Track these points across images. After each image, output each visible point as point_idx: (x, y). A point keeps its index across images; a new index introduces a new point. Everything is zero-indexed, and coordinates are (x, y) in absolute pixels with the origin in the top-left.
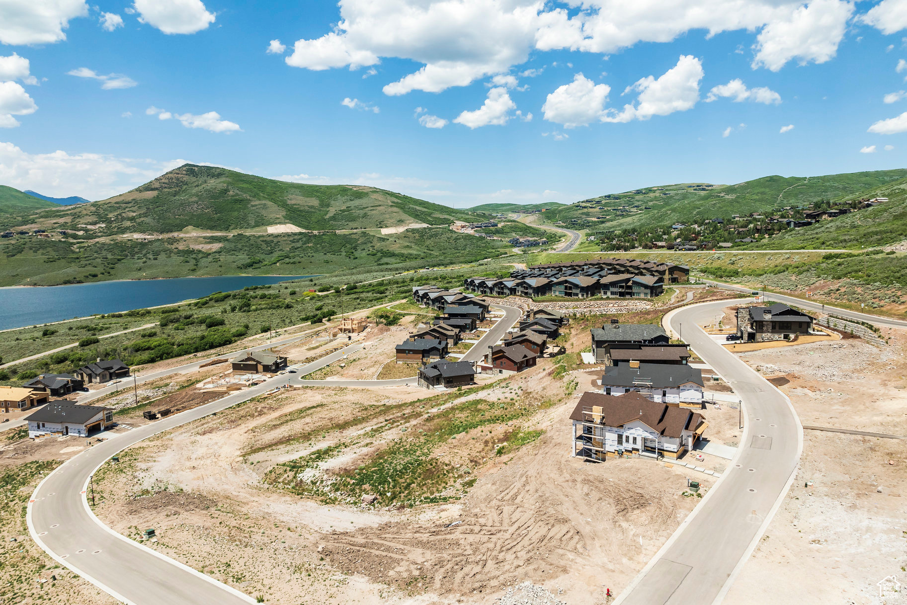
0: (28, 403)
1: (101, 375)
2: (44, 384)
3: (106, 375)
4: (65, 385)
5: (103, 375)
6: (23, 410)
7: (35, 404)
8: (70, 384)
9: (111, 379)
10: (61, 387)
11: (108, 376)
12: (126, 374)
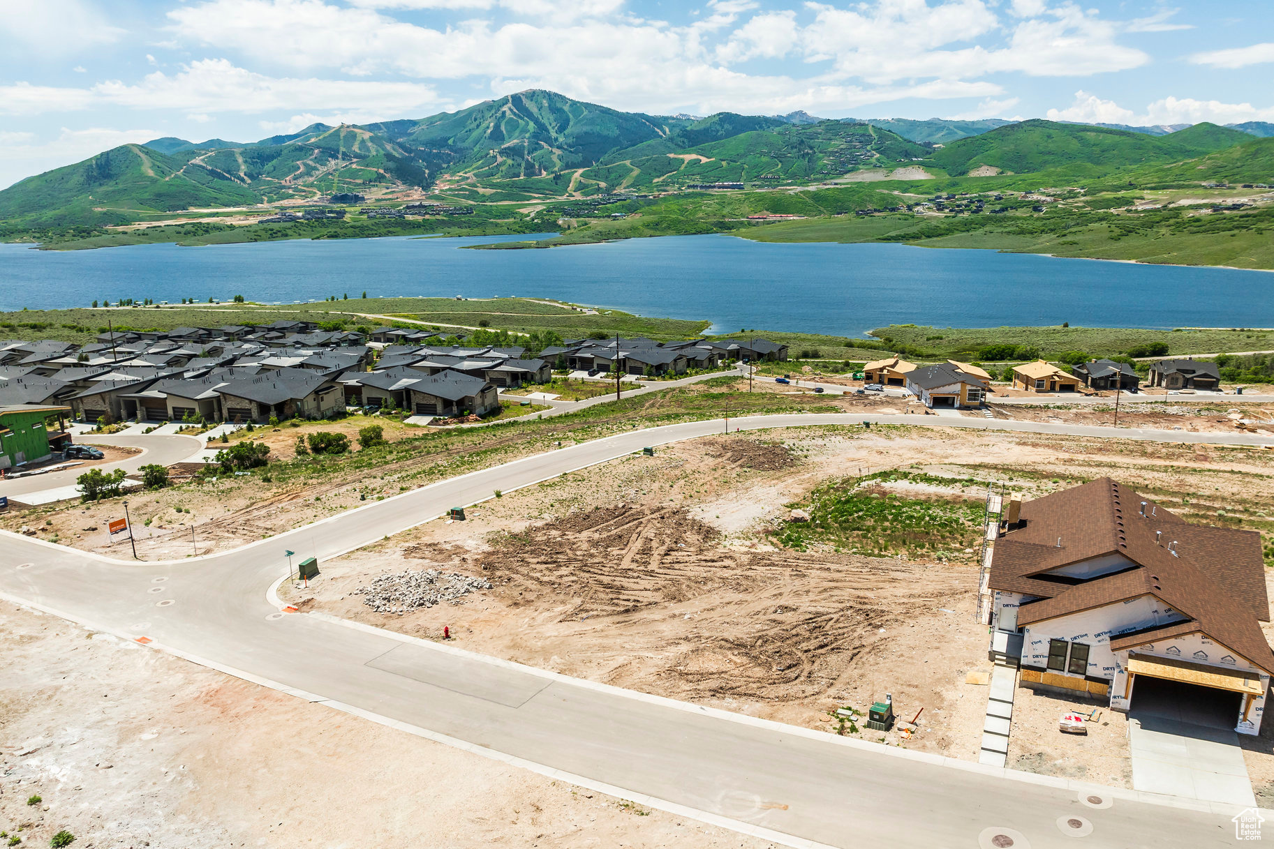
0: (1047, 385)
1: (1170, 378)
2: (1088, 370)
3: (1177, 379)
4: (1108, 377)
5: (1173, 378)
6: (1037, 391)
7: (1057, 388)
8: (1118, 378)
9: (1185, 387)
10: (1101, 378)
11: (1180, 383)
12: (1212, 386)
